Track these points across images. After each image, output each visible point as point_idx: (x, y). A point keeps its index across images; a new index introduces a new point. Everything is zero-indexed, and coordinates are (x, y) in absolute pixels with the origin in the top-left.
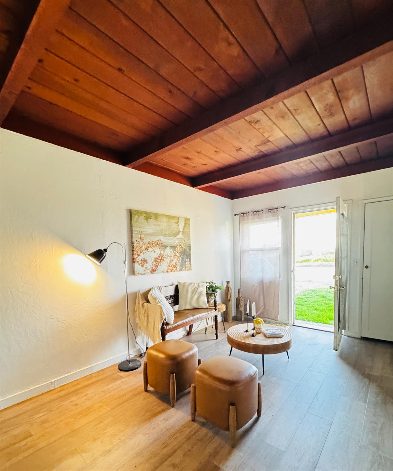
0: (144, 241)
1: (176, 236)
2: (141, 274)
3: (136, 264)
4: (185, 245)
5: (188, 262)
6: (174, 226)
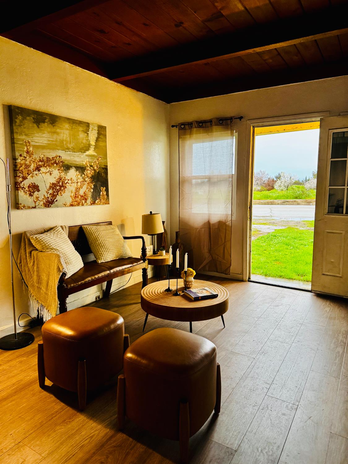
0: (34, 156)
1: (84, 152)
2: (29, 208)
3: (20, 192)
4: (98, 167)
5: (103, 191)
6: (82, 136)
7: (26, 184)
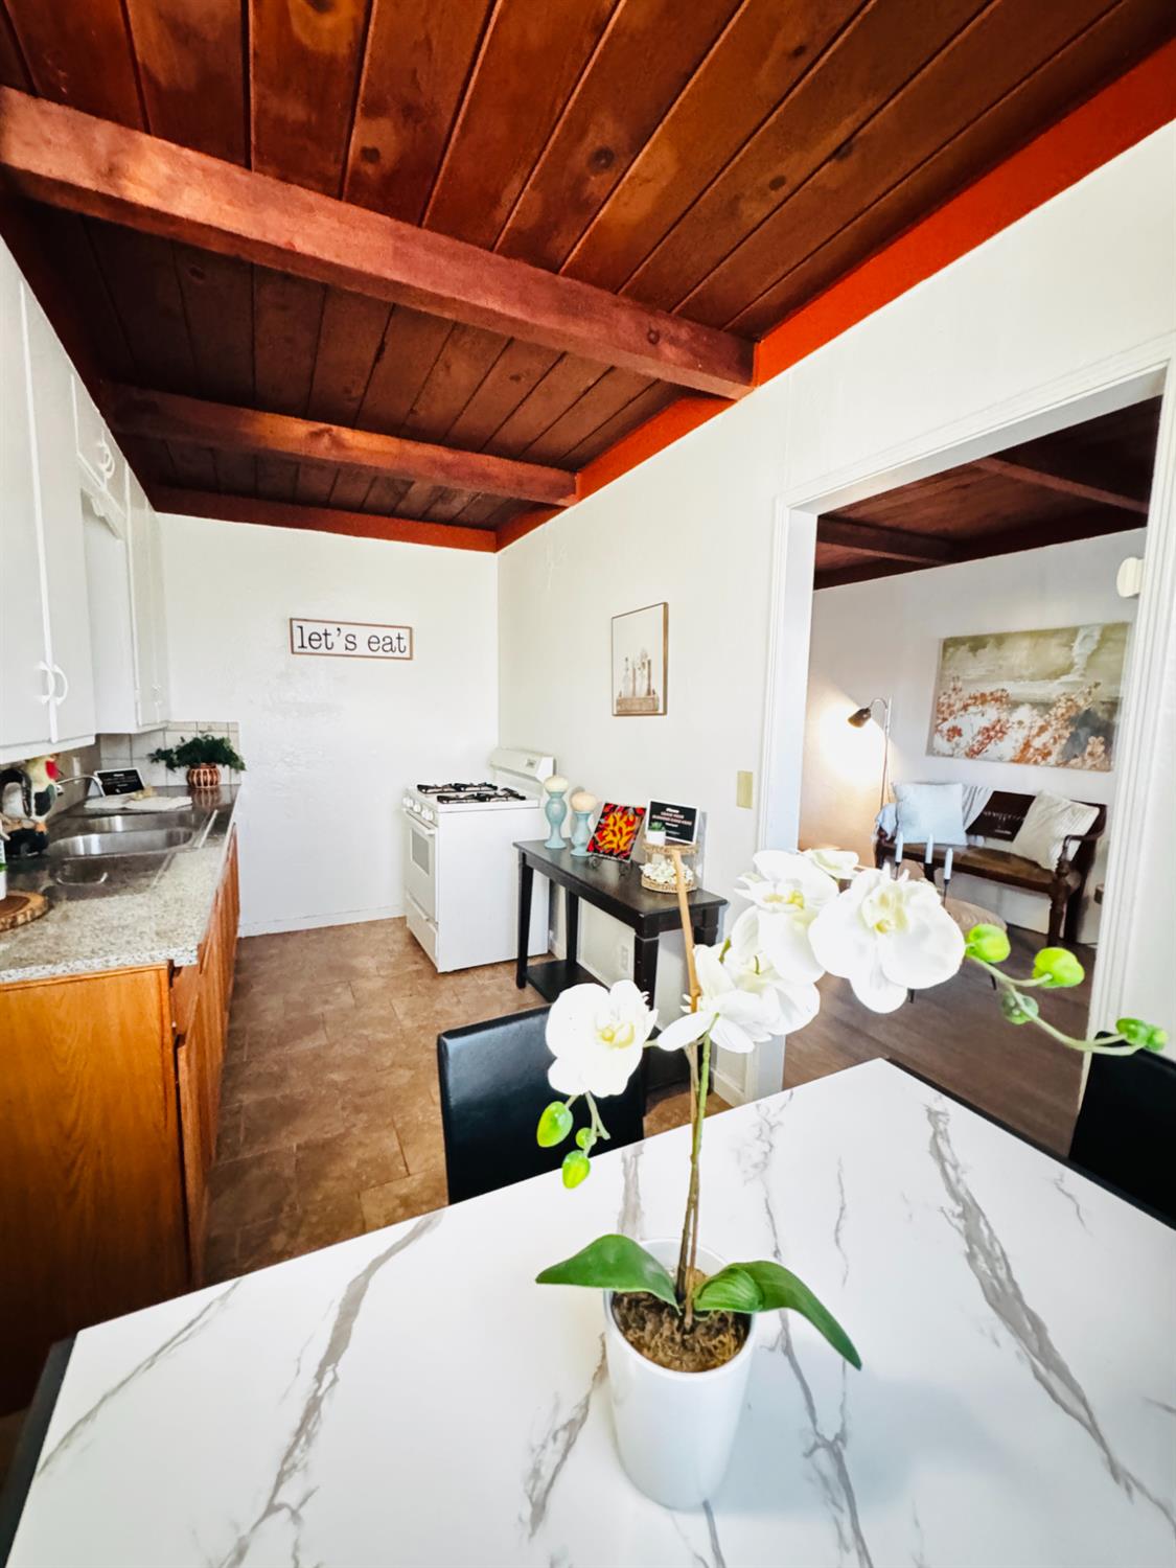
0: (962, 693)
1: (1057, 679)
2: (944, 755)
3: (937, 737)
4: (1090, 700)
5: (1095, 744)
6: (1055, 654)
7: (946, 726)
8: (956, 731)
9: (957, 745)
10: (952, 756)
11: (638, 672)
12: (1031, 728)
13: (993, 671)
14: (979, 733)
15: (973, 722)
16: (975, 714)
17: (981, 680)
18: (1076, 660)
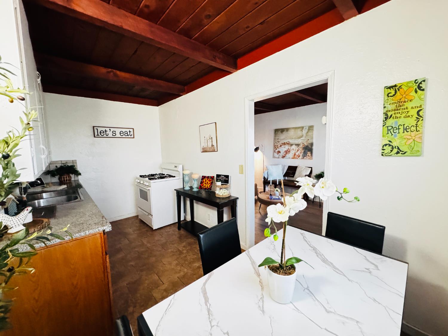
0: (280, 142)
1: (300, 139)
2: (277, 158)
3: (275, 153)
4: (307, 143)
5: (309, 154)
6: (299, 133)
7: (277, 151)
8: (279, 152)
9: (280, 155)
10: (278, 158)
11: (208, 140)
12: (295, 150)
13: (286, 137)
14: (284, 152)
15: (283, 149)
16: (283, 147)
17: (284, 139)
18: (304, 134)
